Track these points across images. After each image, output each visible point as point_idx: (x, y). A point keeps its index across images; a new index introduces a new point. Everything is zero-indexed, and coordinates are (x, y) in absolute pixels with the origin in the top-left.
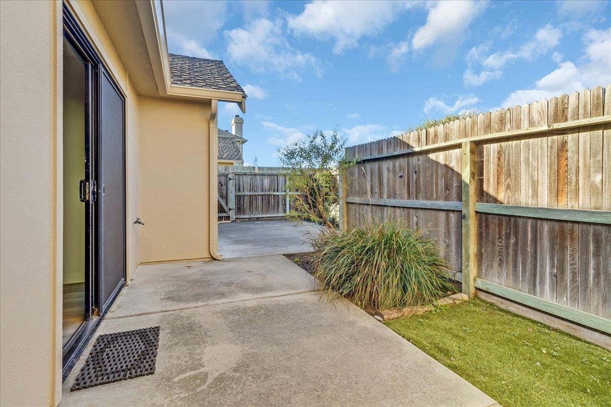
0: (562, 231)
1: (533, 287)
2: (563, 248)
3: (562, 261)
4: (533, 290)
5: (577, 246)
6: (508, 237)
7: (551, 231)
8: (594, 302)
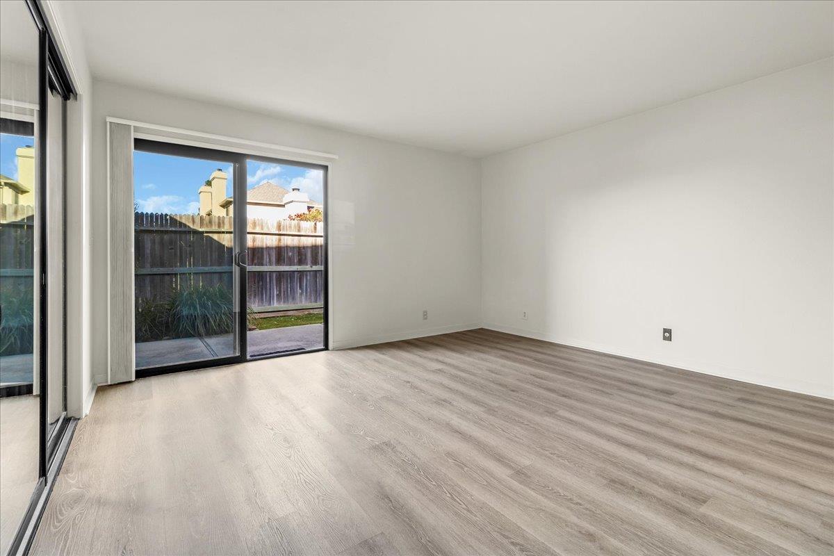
0: (280, 275)
1: (270, 302)
2: (280, 282)
3: (280, 288)
4: (270, 304)
5: (285, 281)
6: (258, 283)
7: (276, 275)
8: (290, 301)
